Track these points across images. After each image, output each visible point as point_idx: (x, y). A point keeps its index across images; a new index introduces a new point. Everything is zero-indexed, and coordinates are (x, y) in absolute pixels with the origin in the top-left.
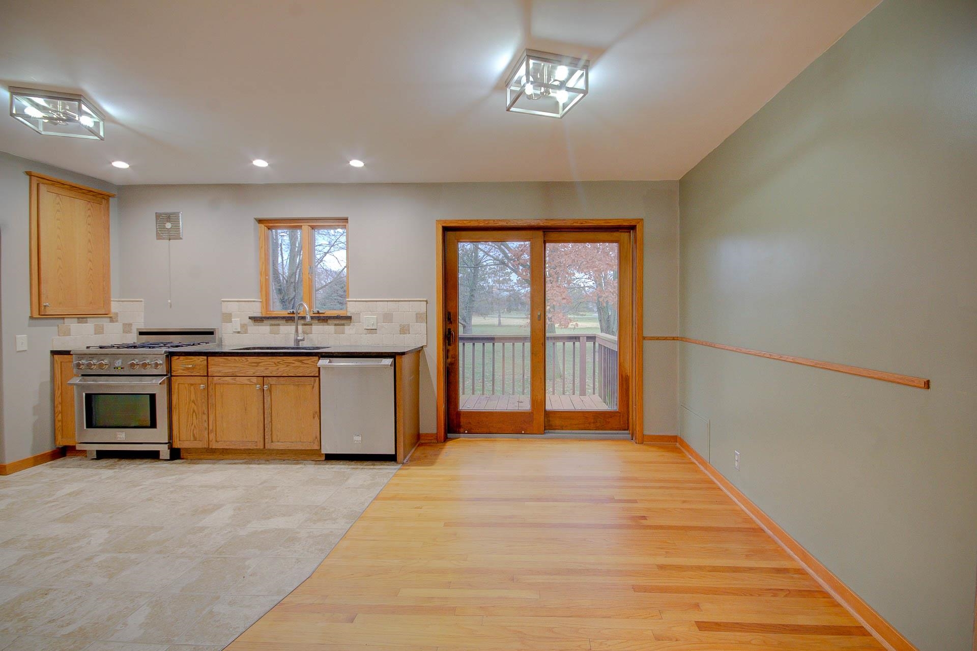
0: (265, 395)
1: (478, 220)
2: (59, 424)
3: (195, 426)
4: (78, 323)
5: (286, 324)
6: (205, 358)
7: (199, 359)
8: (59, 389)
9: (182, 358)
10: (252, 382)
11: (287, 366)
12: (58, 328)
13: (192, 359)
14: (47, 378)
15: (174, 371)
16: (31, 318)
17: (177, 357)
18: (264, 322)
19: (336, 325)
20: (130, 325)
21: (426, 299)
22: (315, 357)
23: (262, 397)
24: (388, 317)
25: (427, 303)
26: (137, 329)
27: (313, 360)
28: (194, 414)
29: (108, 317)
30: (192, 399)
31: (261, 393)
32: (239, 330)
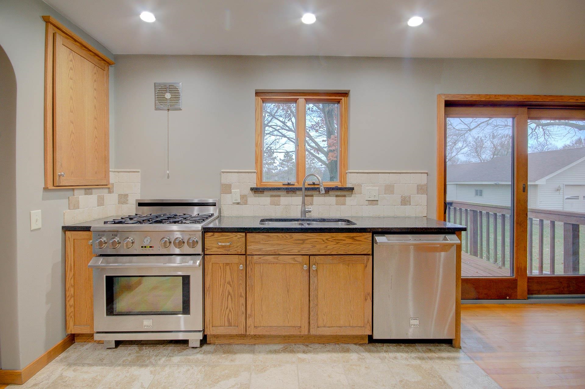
0: (311, 275)
1: (479, 95)
2: (70, 310)
3: (230, 310)
4: (85, 194)
5: (287, 195)
6: (244, 234)
7: (236, 236)
8: (71, 270)
9: (217, 235)
10: (296, 261)
11: (337, 243)
12: (69, 201)
13: (228, 236)
14: (59, 258)
15: (207, 249)
16: (46, 189)
17: (212, 234)
18: (265, 193)
19: (337, 196)
20: (126, 196)
21: (426, 171)
22: (368, 234)
23: (307, 278)
24: (389, 189)
25: (427, 175)
26: (137, 200)
27: (366, 236)
28: (230, 296)
29: (106, 188)
30: (227, 280)
31: (306, 274)
32: (239, 201)
